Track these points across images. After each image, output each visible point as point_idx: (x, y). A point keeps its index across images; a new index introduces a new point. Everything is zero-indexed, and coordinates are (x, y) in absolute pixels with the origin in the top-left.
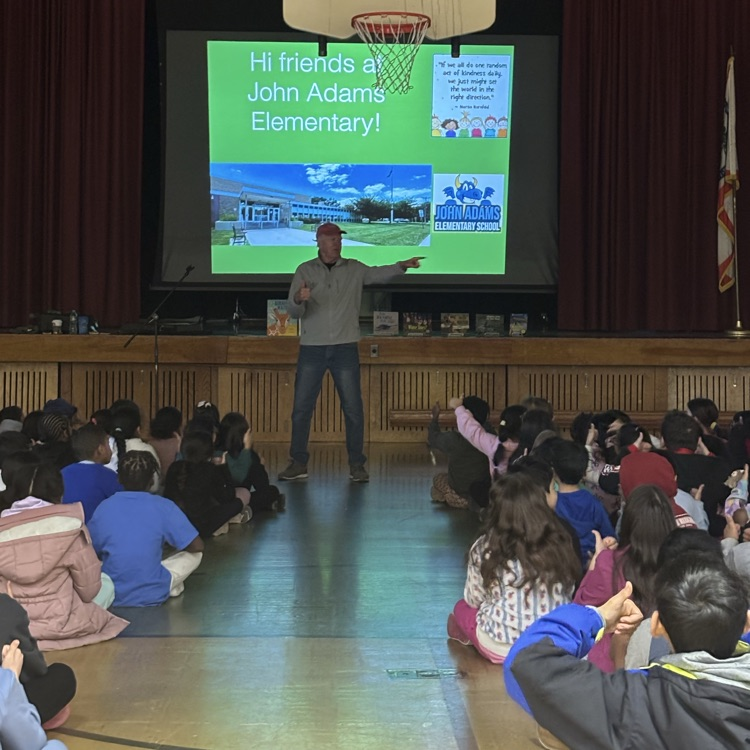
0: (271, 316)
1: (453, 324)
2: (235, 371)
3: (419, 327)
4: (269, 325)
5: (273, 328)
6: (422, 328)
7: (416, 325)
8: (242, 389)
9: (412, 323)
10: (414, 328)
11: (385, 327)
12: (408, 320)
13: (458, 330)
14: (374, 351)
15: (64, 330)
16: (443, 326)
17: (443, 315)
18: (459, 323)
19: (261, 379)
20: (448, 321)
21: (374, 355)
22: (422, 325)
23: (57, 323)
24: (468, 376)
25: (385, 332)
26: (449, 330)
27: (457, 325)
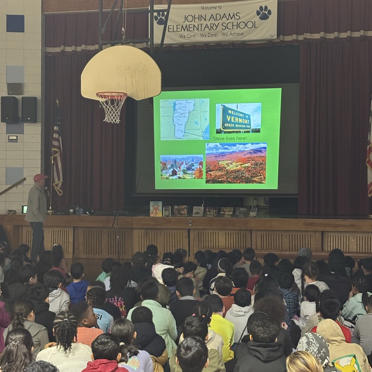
0: (151, 208)
1: (226, 212)
2: (140, 231)
3: (212, 213)
4: (151, 212)
5: (152, 213)
6: (213, 213)
7: (211, 212)
8: (143, 238)
9: (209, 211)
10: (210, 213)
11: (198, 213)
12: (208, 210)
13: (228, 215)
14: (190, 223)
15: (74, 213)
16: (222, 212)
17: (222, 208)
18: (229, 211)
19: (150, 234)
20: (224, 211)
21: (190, 225)
22: (213, 212)
23: (71, 211)
24: (234, 234)
25: (197, 215)
26: (224, 214)
27: (228, 212)
